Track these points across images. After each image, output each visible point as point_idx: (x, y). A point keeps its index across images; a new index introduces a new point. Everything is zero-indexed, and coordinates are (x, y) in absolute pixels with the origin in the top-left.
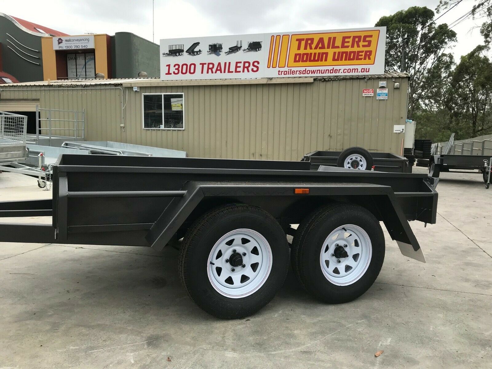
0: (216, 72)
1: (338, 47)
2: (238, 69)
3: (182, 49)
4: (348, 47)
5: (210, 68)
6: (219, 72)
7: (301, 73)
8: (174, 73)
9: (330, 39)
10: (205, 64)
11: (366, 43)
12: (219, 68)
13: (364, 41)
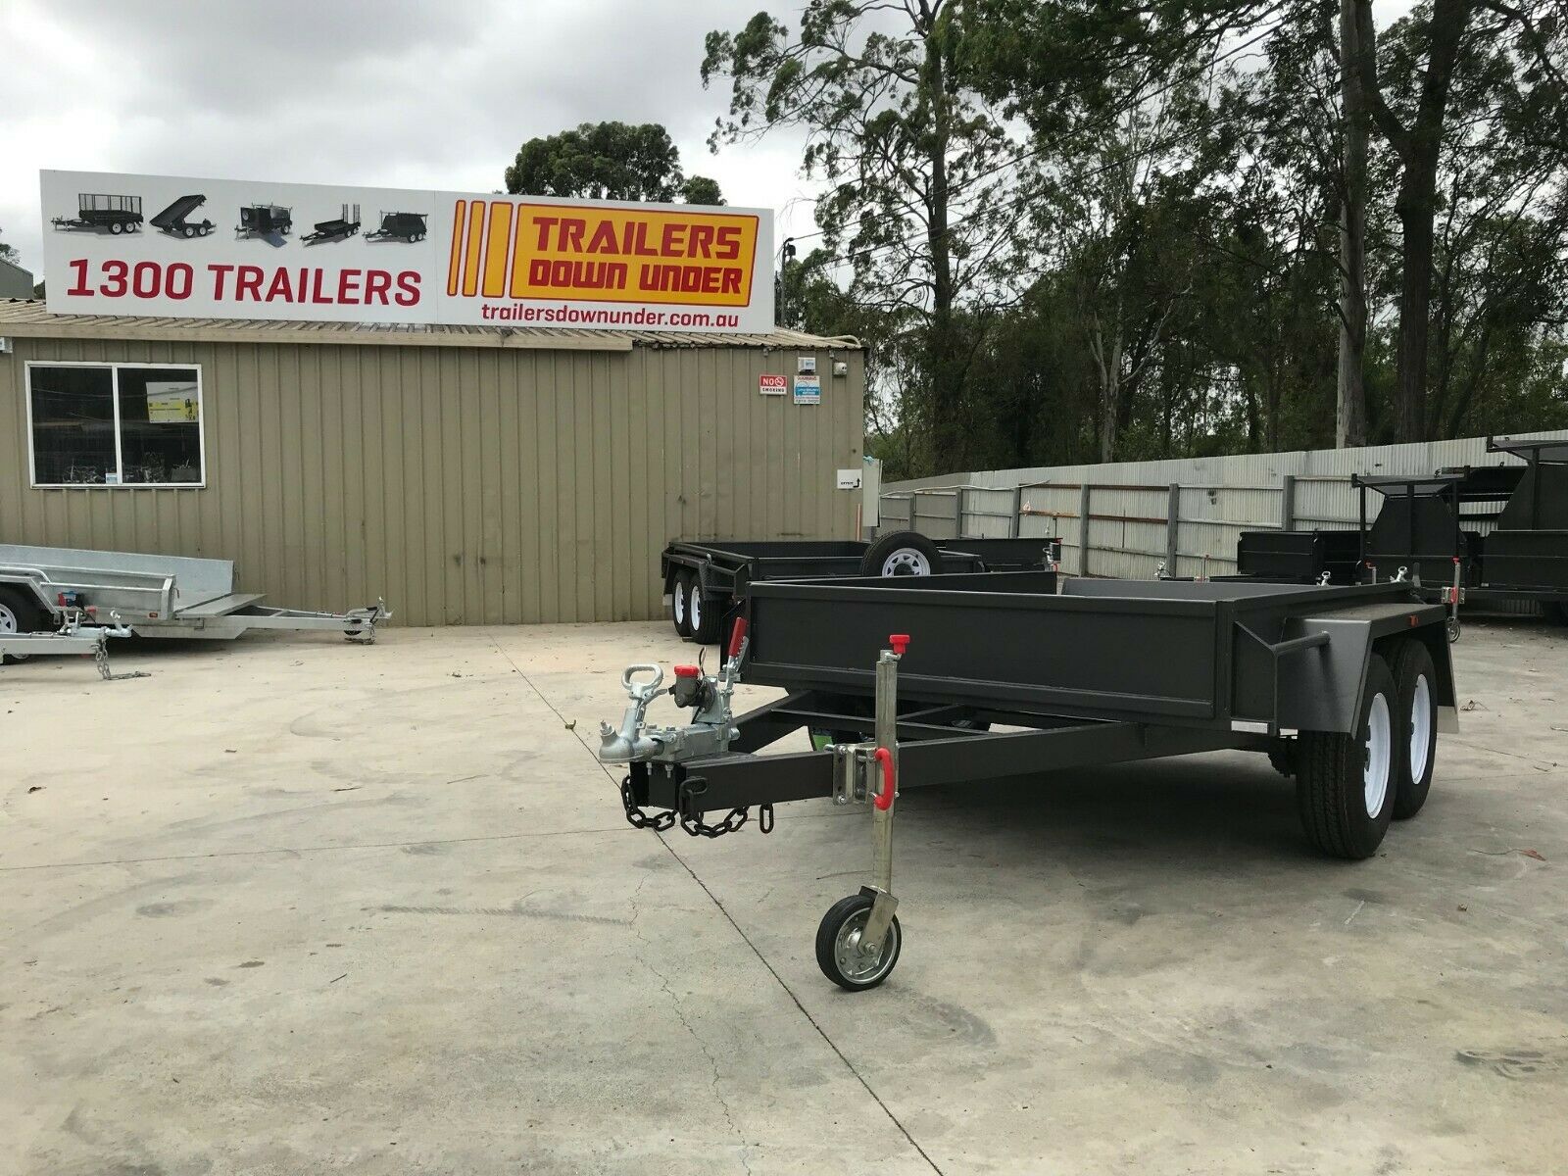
0: (269, 298)
1: (653, 252)
2: (350, 294)
3: (136, 210)
4: (679, 254)
5: (248, 282)
6: (279, 298)
7: (553, 317)
8: (104, 290)
9: (630, 226)
10: (230, 268)
11: (727, 249)
12: (281, 286)
13: (722, 241)
